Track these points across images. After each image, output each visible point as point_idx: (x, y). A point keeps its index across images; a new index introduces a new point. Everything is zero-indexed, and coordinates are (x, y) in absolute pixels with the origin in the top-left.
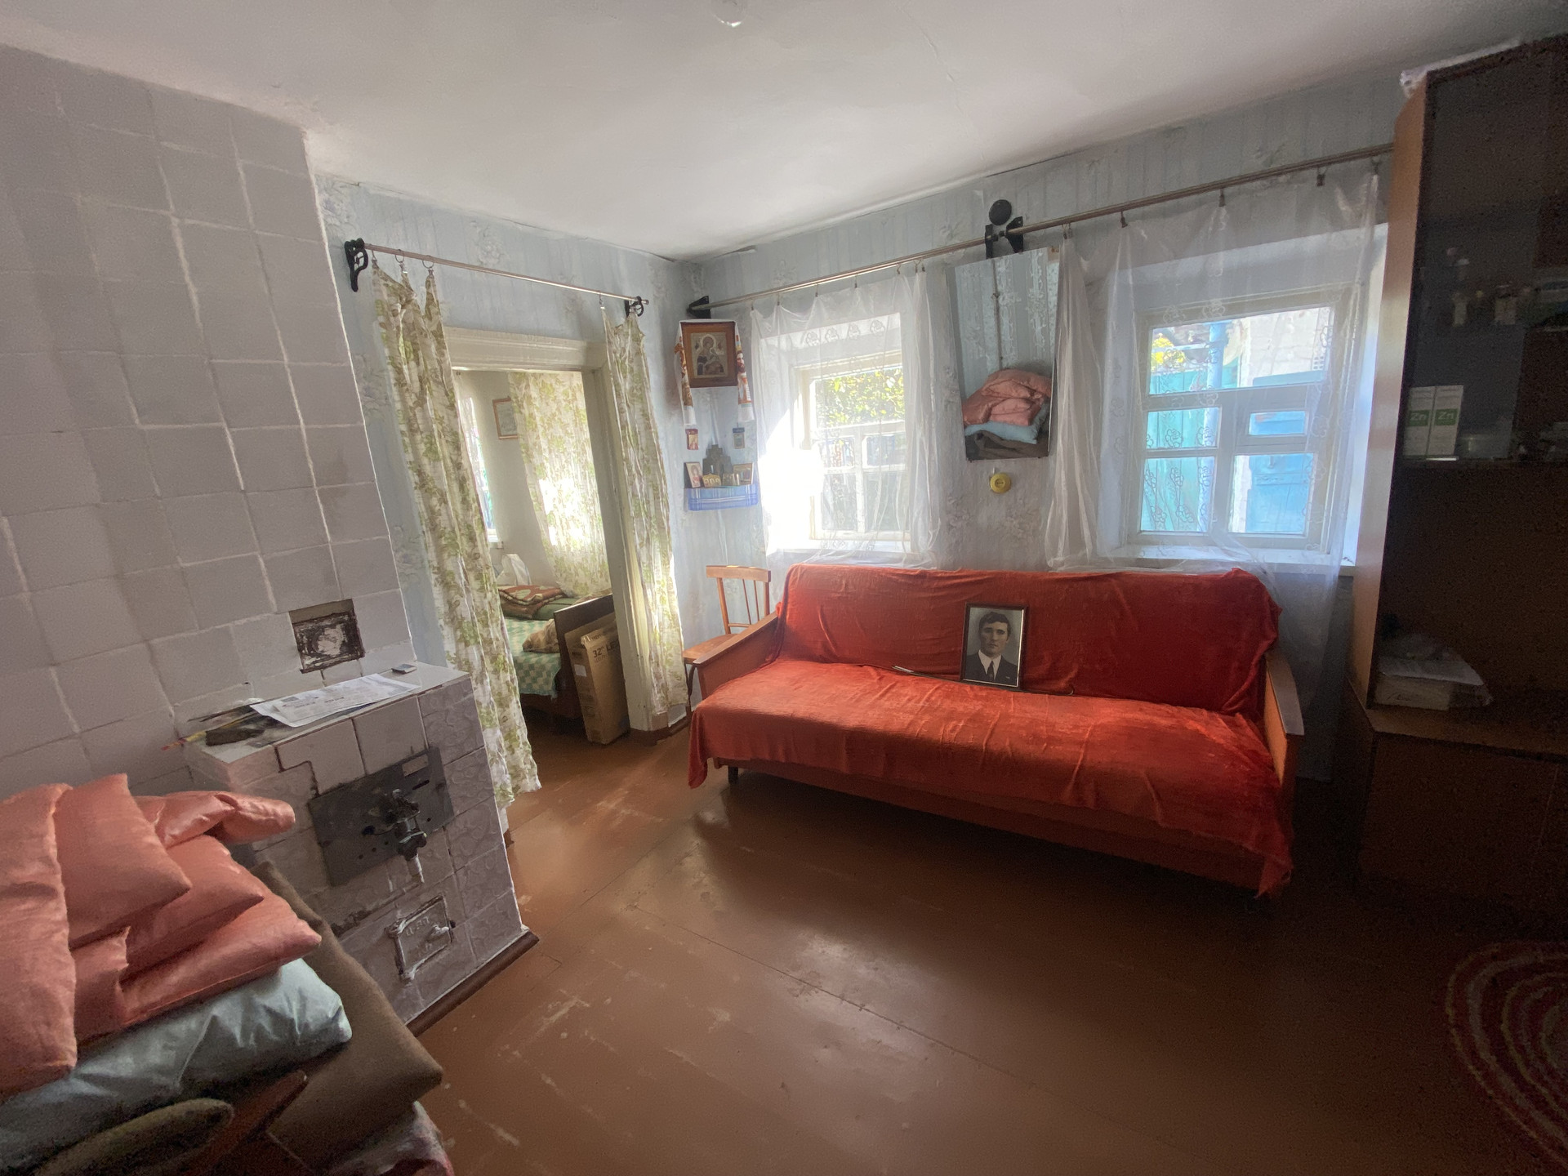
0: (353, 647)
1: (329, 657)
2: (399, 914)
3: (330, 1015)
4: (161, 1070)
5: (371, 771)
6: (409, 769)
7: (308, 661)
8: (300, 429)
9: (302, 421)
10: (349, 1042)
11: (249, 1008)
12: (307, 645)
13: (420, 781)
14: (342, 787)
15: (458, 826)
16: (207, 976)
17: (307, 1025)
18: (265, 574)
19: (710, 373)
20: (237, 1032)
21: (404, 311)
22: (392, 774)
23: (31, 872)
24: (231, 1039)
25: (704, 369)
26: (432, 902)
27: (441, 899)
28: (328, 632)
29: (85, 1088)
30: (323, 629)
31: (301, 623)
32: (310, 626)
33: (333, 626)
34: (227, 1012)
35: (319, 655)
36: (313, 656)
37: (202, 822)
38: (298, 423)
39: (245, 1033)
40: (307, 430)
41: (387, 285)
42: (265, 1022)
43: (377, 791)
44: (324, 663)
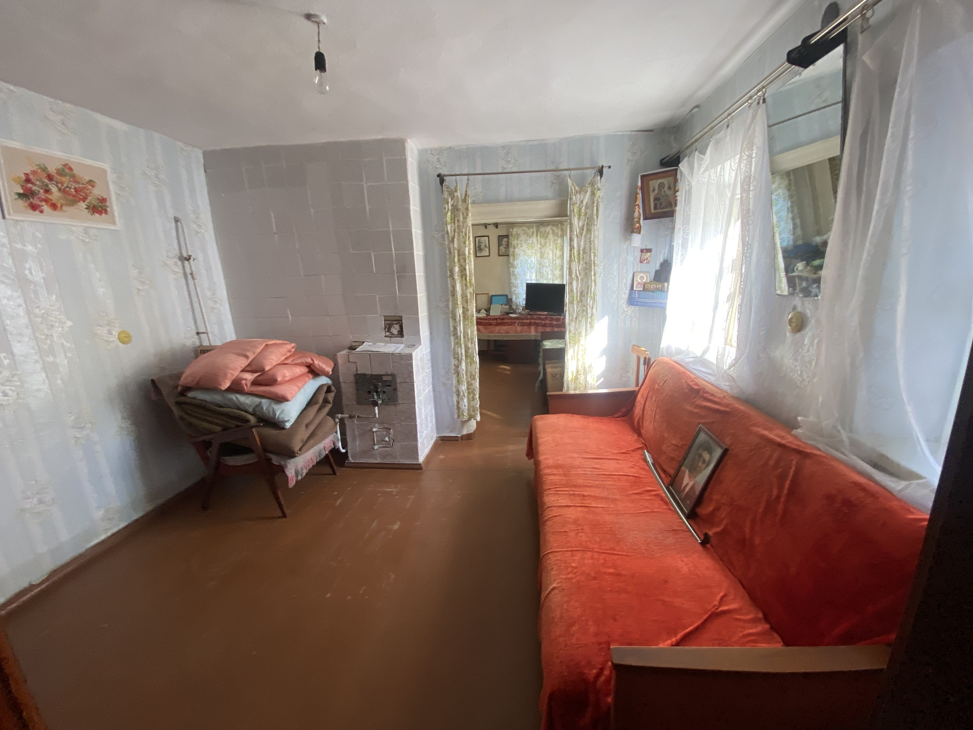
0: (401, 334)
1: (394, 334)
2: (377, 425)
3: (286, 420)
4: (246, 404)
5: (373, 374)
6: (385, 378)
7: (387, 334)
8: (392, 254)
9: (393, 250)
10: (286, 429)
11: (269, 406)
12: (388, 328)
13: (388, 384)
14: (364, 375)
15: (399, 407)
16: (265, 392)
17: (279, 418)
18: (378, 301)
19: (662, 209)
20: (265, 408)
21: (452, 201)
22: (379, 377)
23: (248, 354)
24: (263, 409)
25: (658, 206)
26: (387, 428)
27: (390, 429)
28: (395, 326)
29: (234, 398)
30: (393, 324)
31: (388, 320)
32: (389, 322)
33: (396, 324)
34: (265, 403)
35: (391, 333)
36: (389, 332)
37: (303, 362)
38: (392, 250)
39: (266, 409)
40: (395, 254)
41: (447, 191)
42: (271, 410)
43: (374, 381)
44: (392, 336)
